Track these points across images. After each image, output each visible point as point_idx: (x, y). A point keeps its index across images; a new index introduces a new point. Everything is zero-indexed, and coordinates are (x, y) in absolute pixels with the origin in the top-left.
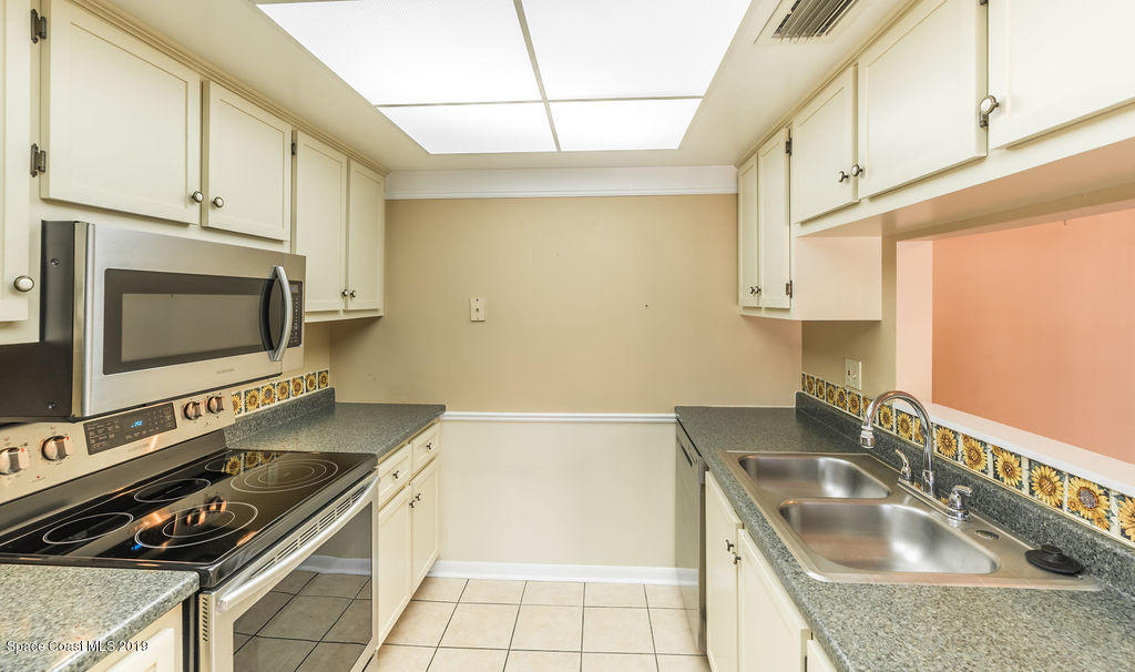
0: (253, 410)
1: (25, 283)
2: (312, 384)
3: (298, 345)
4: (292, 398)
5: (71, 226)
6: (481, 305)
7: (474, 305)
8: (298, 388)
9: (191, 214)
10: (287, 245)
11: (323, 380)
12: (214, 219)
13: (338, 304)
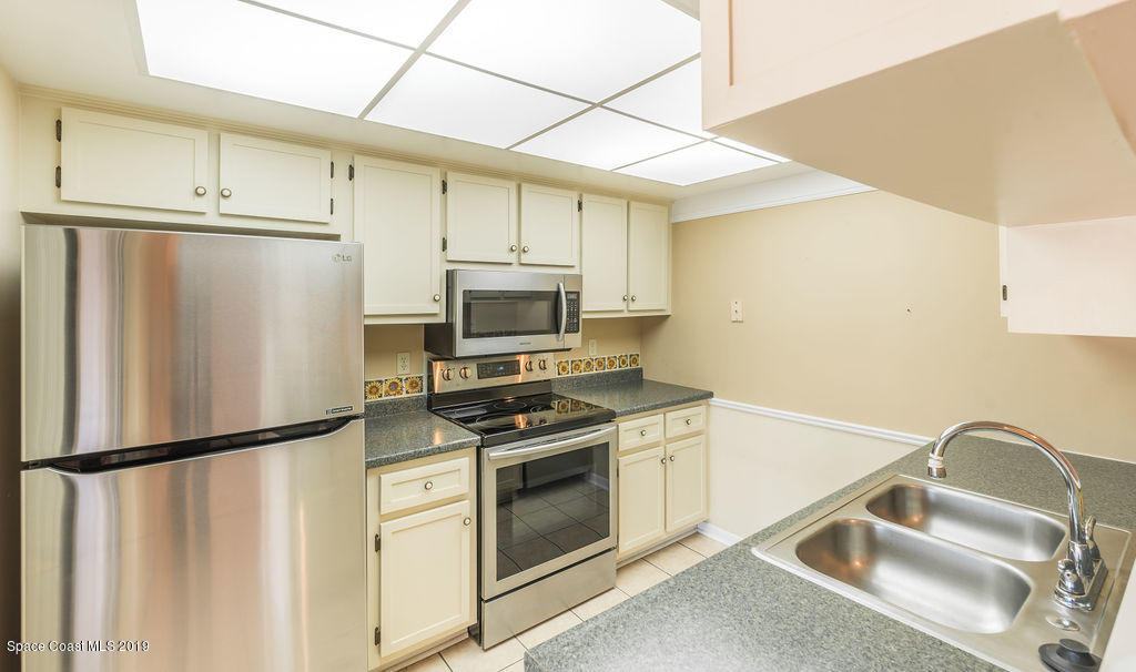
0: (576, 373)
1: (437, 298)
2: (624, 362)
3: (577, 331)
4: (606, 370)
5: (452, 271)
6: (738, 307)
7: (734, 307)
8: (612, 364)
9: (512, 258)
10: (577, 268)
11: (635, 361)
12: (525, 259)
13: (622, 306)
